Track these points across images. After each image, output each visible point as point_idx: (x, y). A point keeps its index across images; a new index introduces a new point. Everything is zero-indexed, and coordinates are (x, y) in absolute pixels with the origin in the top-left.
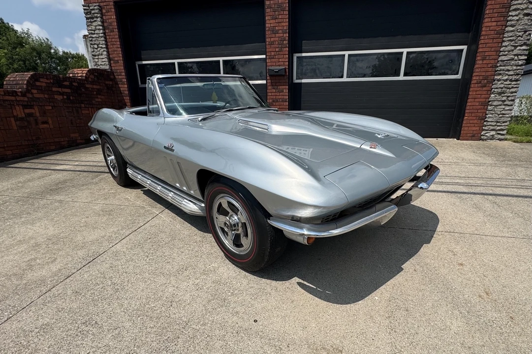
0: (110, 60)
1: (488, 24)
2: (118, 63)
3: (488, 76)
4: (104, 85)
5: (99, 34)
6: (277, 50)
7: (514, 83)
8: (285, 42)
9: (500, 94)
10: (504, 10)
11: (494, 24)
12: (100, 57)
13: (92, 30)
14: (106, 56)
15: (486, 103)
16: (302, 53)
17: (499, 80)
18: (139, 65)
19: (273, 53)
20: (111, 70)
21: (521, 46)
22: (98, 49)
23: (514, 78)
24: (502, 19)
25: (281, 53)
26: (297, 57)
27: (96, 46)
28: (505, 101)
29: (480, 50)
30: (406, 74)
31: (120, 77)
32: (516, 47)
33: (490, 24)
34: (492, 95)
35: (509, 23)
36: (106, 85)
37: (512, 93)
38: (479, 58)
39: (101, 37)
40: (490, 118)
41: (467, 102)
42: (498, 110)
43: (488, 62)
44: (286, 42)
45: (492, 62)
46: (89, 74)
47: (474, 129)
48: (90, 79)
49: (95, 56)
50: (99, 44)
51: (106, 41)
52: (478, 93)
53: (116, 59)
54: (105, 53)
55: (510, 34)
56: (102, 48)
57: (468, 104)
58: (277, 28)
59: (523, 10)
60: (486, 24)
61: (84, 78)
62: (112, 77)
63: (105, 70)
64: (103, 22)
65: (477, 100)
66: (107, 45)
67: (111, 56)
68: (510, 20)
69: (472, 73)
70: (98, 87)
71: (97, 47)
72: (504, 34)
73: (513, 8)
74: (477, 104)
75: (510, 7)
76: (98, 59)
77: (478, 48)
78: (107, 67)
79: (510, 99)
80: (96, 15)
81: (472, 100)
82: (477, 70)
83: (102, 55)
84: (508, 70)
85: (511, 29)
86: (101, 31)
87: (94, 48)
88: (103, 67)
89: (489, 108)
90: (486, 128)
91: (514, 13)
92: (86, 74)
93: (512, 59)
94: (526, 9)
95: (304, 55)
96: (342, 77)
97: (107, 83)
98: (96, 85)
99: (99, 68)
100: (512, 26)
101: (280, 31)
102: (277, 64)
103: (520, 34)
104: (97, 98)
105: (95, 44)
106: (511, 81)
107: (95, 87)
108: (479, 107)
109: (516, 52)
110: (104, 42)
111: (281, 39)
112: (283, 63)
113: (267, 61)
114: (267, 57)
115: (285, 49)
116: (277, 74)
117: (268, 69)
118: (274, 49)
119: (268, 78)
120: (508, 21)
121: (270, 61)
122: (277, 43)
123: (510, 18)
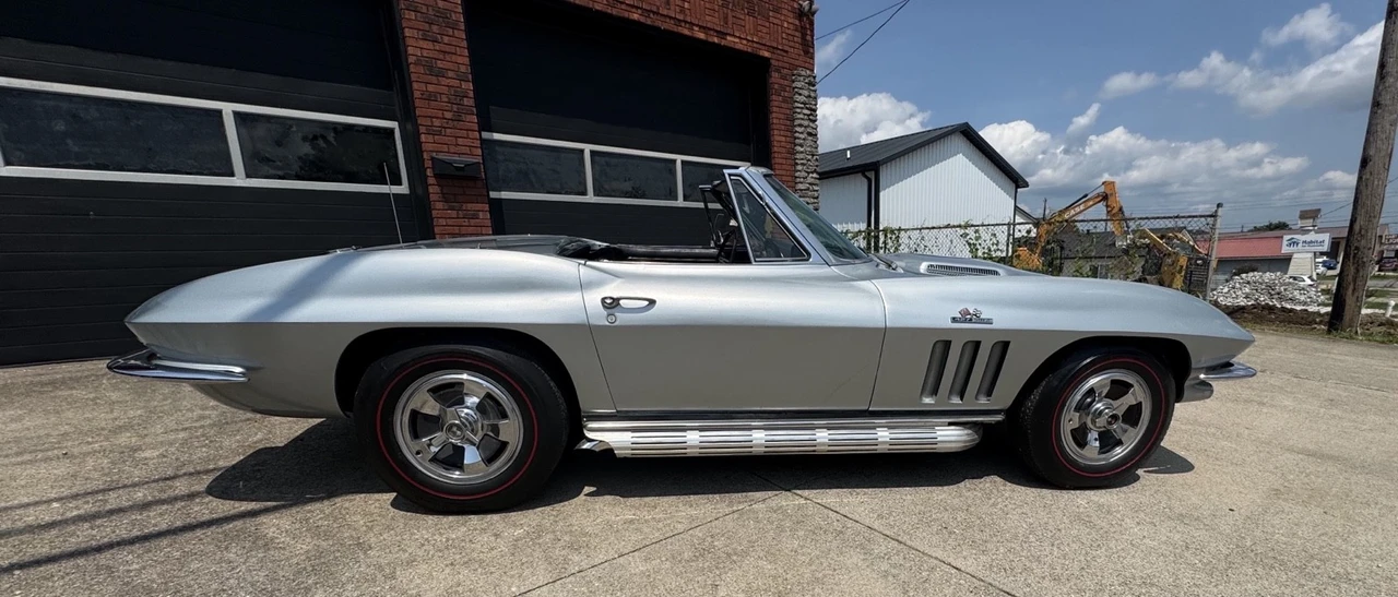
1: (778, 138)
6: (448, 115)
8: (466, 101)
10: (788, 123)
11: (783, 138)
19: (437, 122)
24: (789, 134)
25: (461, 125)
30: (685, 199)
32: (808, 173)
35: (797, 141)
44: (469, 102)
55: (801, 156)
58: (441, 65)
59: (806, 127)
60: (776, 138)
72: (795, 154)
73: (797, 122)
75: (794, 121)
85: (801, 149)
91: (798, 129)
93: (808, 189)
94: (809, 126)
95: (497, 136)
96: (584, 193)
100: (802, 146)
101: (451, 74)
102: (452, 149)
103: (810, 157)
109: (809, 180)
111: (455, 91)
112: (467, 150)
113: (423, 138)
114: (422, 129)
115: (469, 118)
116: (461, 173)
117: (433, 159)
118: (440, 114)
119: (431, 180)
120: (796, 138)
121: (430, 138)
122: (446, 100)
123: (797, 135)
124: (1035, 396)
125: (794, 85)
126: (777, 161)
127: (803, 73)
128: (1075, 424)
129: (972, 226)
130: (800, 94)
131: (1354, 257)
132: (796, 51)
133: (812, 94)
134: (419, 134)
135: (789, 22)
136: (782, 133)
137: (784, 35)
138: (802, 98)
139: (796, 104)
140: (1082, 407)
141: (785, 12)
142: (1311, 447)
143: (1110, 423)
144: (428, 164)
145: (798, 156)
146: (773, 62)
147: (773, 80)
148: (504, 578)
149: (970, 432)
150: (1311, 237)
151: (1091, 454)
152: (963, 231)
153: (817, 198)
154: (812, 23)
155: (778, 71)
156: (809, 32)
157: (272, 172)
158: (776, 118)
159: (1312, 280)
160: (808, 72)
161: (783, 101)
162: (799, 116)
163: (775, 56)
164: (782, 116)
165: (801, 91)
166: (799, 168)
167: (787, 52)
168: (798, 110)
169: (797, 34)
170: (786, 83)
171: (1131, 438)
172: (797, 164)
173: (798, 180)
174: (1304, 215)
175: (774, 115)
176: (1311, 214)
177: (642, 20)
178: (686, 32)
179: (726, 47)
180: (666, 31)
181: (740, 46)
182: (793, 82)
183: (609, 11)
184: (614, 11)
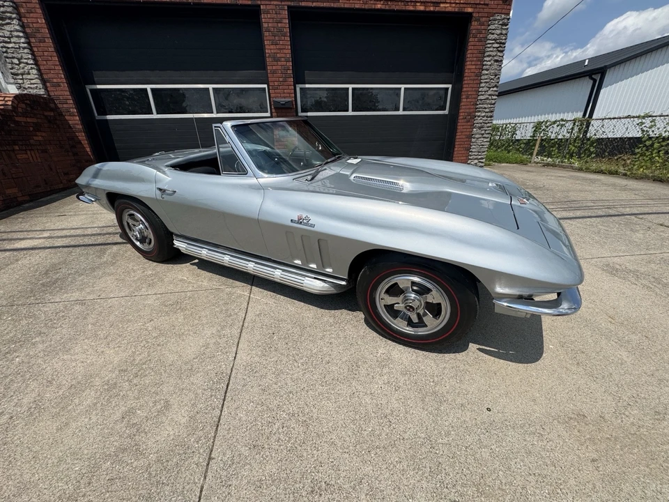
0: (44, 82)
1: (470, 67)
2: (60, 86)
3: (471, 113)
4: (42, 117)
5: (20, 43)
6: (281, 79)
7: (489, 119)
8: (289, 72)
9: (480, 128)
10: (480, 55)
11: (474, 67)
12: (24, 77)
13: (5, 37)
14: (37, 76)
15: (470, 136)
16: (305, 84)
17: (479, 116)
18: (91, 90)
19: (276, 83)
20: (49, 95)
21: (493, 87)
22: (22, 65)
23: (489, 114)
24: (479, 63)
25: (286, 83)
26: (301, 89)
27: (16, 61)
28: (483, 134)
29: (465, 89)
30: (404, 110)
31: (65, 106)
32: (490, 88)
33: (471, 67)
34: (475, 130)
35: (484, 67)
36: (46, 116)
37: (488, 127)
38: (464, 97)
39: (24, 48)
40: (474, 148)
41: (456, 136)
42: (479, 142)
43: (471, 100)
45: (474, 100)
46: (16, 102)
47: (462, 158)
48: (20, 110)
49: (17, 75)
50: (21, 59)
51: (33, 54)
52: (464, 127)
53: (55, 80)
54: (35, 71)
55: (486, 77)
56: (27, 64)
57: (457, 137)
58: (278, 55)
59: (494, 56)
60: (468, 67)
61: (10, 108)
62: (52, 105)
63: (38, 96)
64: (23, 26)
65: (463, 133)
66: (35, 60)
67: (45, 76)
68: (486, 65)
69: (459, 109)
70: (35, 120)
71: (18, 62)
72: (481, 76)
73: (487, 54)
74: (464, 137)
75: (484, 53)
76: (22, 79)
77: (462, 88)
78: (42, 92)
79: (487, 132)
80: (8, 15)
81: (460, 134)
82: (463, 107)
83: (29, 74)
84: (485, 108)
85: (486, 72)
86: (23, 40)
87: (12, 63)
88: (33, 92)
89: (473, 140)
90: (471, 158)
91: (487, 59)
92: (12, 102)
93: (487, 99)
94: (496, 55)
95: (307, 86)
96: (347, 111)
97: (46, 113)
98: (31, 117)
99: (25, 92)
100: (487, 70)
101: (283, 59)
102: (282, 95)
103: (492, 77)
104: (37, 136)
105: (13, 58)
106: (487, 117)
107: (29, 120)
108: (465, 140)
109: (490, 93)
110: (30, 56)
111: (285, 68)
112: (288, 95)
114: (271, 88)
115: (289, 80)
116: (284, 107)
117: (273, 101)
118: (278, 79)
121: (273, 91)
122: (281, 72)
123: (485, 63)
125: (489, 28)
126: (466, 82)
127: (499, 18)
129: (650, 116)
130: (493, 34)
132: (496, 2)
133: (504, 32)
136: (473, 63)
138: (493, 37)
139: (488, 42)
145: (483, 77)
146: (474, 15)
147: (472, 27)
152: (640, 121)
155: (478, 20)
158: (470, 53)
160: (503, 16)
161: (479, 41)
162: (489, 50)
163: (477, 10)
164: (476, 52)
165: (493, 32)
167: (487, 5)
168: (489, 46)
172: (481, 83)
175: (469, 52)
177: (383, 7)
178: (411, 8)
179: (439, 12)
180: (398, 11)
181: (450, 9)
182: (489, 26)
183: (363, 7)
184: (367, 7)
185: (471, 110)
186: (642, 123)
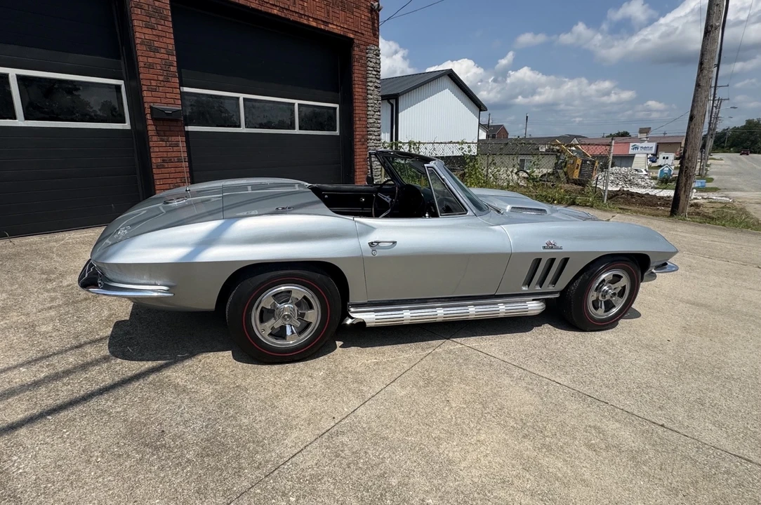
1: (357, 89)
3: (364, 135)
6: (161, 78)
7: (378, 142)
8: (172, 69)
10: (364, 80)
11: (360, 90)
15: (366, 160)
16: (184, 86)
17: (371, 139)
21: (378, 112)
23: (378, 138)
24: (364, 87)
25: (167, 84)
29: (357, 111)
30: (300, 128)
32: (375, 112)
35: (369, 92)
38: (357, 119)
41: (354, 158)
44: (174, 69)
45: (364, 123)
52: (361, 150)
57: (356, 160)
58: (156, 44)
65: (361, 157)
68: (370, 90)
69: (353, 132)
72: (367, 100)
74: (362, 160)
75: (367, 79)
77: (353, 110)
81: (358, 157)
82: (358, 129)
84: (375, 131)
85: (372, 97)
91: (369, 84)
93: (375, 123)
94: (375, 83)
96: (239, 126)
100: (371, 95)
101: (163, 51)
102: (164, 101)
103: (376, 102)
108: (363, 163)
109: (376, 117)
111: (166, 62)
112: (172, 101)
113: (145, 93)
114: (144, 88)
115: (174, 79)
116: (170, 117)
117: (151, 107)
118: (155, 77)
119: (150, 122)
120: (368, 90)
121: (149, 94)
122: (160, 68)
123: (369, 88)
124: (577, 284)
125: (367, 56)
126: (357, 104)
127: (373, 48)
128: (594, 298)
129: (466, 143)
130: (371, 62)
131: (685, 173)
132: (369, 34)
133: (378, 62)
134: (142, 91)
135: (365, 15)
136: (360, 86)
137: (362, 24)
138: (371, 64)
139: (369, 68)
140: (598, 289)
141: (363, 9)
142: (692, 299)
143: (611, 297)
144: (148, 111)
145: (369, 101)
146: (355, 41)
147: (355, 52)
148: (335, 403)
149: (542, 304)
150: (645, 144)
151: (600, 313)
152: (461, 146)
153: (379, 128)
154: (378, 16)
155: (358, 47)
156: (376, 22)
157: (43, 115)
158: (357, 77)
159: (647, 172)
160: (375, 47)
161: (362, 66)
162: (371, 76)
163: (356, 37)
164: (360, 76)
165: (371, 60)
166: (370, 109)
167: (363, 34)
168: (370, 72)
169: (369, 23)
170: (363, 54)
171: (619, 304)
172: (368, 106)
173: (369, 117)
174: (642, 131)
175: (356, 75)
176: (645, 131)
177: (279, 14)
178: (305, 22)
179: (328, 32)
180: (293, 21)
181: (336, 31)
182: (367, 53)
183: (260, 9)
184: (263, 9)
185: (365, 133)
186: (463, 148)
